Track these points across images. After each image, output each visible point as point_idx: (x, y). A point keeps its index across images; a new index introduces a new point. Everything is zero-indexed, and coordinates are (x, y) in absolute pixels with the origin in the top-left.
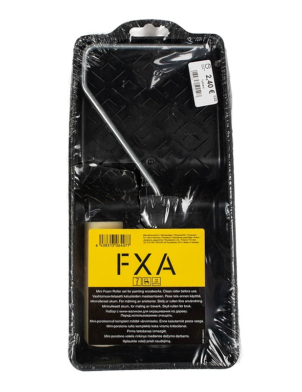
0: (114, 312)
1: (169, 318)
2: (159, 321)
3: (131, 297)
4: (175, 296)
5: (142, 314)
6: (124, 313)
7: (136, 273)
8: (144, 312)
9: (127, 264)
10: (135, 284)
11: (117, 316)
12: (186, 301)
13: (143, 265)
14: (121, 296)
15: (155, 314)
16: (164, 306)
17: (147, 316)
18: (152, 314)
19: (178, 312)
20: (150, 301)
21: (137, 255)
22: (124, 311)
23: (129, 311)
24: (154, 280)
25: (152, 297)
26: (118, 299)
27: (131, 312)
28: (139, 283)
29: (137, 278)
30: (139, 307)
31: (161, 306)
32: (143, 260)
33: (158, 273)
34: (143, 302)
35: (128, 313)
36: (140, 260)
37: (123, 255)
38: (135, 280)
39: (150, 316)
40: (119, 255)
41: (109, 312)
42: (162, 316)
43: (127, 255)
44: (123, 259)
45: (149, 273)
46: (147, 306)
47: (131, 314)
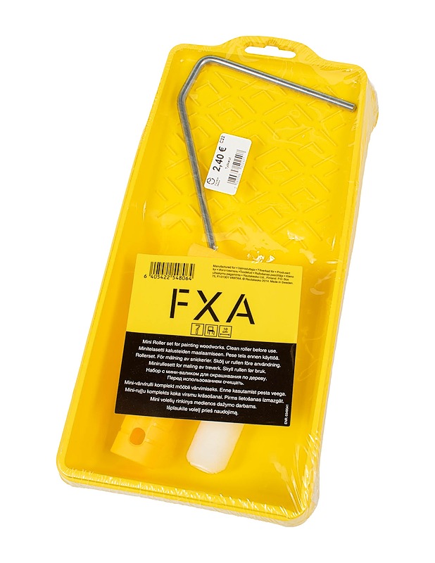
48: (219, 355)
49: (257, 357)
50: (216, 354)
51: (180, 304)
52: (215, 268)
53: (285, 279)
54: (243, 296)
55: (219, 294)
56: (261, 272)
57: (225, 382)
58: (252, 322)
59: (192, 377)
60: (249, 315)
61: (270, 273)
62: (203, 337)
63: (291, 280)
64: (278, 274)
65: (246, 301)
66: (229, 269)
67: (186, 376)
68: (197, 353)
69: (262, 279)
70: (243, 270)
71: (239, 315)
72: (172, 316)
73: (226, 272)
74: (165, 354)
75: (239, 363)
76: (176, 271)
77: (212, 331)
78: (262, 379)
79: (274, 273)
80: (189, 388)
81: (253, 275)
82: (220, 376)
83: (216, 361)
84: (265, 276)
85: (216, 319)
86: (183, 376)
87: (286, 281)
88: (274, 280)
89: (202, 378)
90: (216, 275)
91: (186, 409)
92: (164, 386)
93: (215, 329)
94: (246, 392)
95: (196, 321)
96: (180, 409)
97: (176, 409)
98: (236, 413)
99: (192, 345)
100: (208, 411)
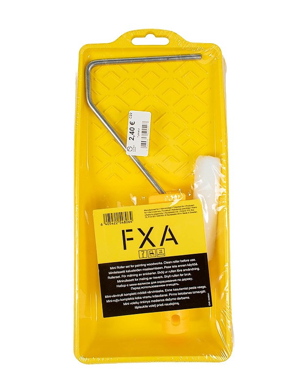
48: (160, 268)
49: (184, 266)
50: (158, 268)
51: (128, 239)
52: (146, 212)
53: (192, 210)
54: (167, 226)
55: (151, 228)
56: (176, 208)
57: (167, 285)
58: (176, 243)
59: (146, 285)
60: (173, 238)
61: (182, 208)
62: (148, 258)
63: (195, 210)
64: (187, 207)
65: (169, 229)
66: (155, 211)
67: (143, 286)
68: (146, 270)
69: (177, 213)
70: (164, 210)
71: (167, 240)
72: (125, 248)
73: (153, 213)
74: (126, 274)
75: (173, 271)
76: (121, 218)
77: (153, 253)
78: (189, 279)
79: (184, 207)
80: (146, 293)
81: (171, 211)
82: (163, 282)
83: (159, 273)
84: (179, 211)
85: (153, 245)
86: (140, 286)
87: (192, 211)
88: (185, 212)
89: (153, 285)
90: (147, 216)
91: (147, 306)
92: (130, 295)
93: (154, 252)
94: (182, 289)
95: (141, 249)
96: (143, 307)
97: (141, 307)
98: (178, 304)
99: (142, 265)
100: (161, 305)
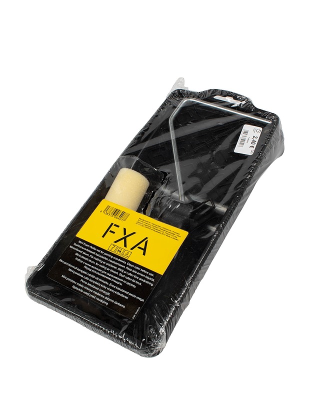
0: (81, 262)
1: (119, 286)
2: (109, 284)
3: (101, 256)
4: (133, 271)
5: (100, 272)
6: (88, 266)
7: (115, 242)
8: (103, 272)
9: (114, 233)
10: (110, 249)
11: (81, 266)
12: (140, 279)
13: (125, 238)
14: (94, 253)
15: (110, 277)
16: (121, 275)
17: (103, 276)
18: (108, 276)
19: (128, 284)
20: (112, 266)
21: (125, 229)
22: (88, 265)
23: (92, 267)
24: (126, 252)
25: (116, 263)
26: (90, 254)
27: (94, 268)
28: (113, 250)
29: (114, 246)
30: (102, 267)
31: (119, 274)
32: (127, 234)
33: (132, 249)
34: (107, 264)
35: (90, 268)
36: (125, 234)
37: (115, 225)
38: (112, 246)
39: (105, 277)
40: (112, 224)
41: (78, 260)
42: (114, 281)
43: (118, 226)
44: (113, 228)
45: (125, 246)
46: (108, 269)
47: (92, 269)
